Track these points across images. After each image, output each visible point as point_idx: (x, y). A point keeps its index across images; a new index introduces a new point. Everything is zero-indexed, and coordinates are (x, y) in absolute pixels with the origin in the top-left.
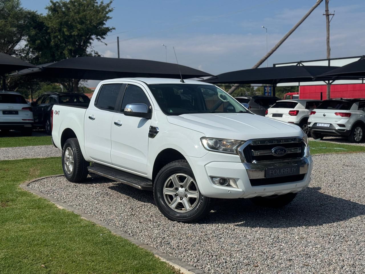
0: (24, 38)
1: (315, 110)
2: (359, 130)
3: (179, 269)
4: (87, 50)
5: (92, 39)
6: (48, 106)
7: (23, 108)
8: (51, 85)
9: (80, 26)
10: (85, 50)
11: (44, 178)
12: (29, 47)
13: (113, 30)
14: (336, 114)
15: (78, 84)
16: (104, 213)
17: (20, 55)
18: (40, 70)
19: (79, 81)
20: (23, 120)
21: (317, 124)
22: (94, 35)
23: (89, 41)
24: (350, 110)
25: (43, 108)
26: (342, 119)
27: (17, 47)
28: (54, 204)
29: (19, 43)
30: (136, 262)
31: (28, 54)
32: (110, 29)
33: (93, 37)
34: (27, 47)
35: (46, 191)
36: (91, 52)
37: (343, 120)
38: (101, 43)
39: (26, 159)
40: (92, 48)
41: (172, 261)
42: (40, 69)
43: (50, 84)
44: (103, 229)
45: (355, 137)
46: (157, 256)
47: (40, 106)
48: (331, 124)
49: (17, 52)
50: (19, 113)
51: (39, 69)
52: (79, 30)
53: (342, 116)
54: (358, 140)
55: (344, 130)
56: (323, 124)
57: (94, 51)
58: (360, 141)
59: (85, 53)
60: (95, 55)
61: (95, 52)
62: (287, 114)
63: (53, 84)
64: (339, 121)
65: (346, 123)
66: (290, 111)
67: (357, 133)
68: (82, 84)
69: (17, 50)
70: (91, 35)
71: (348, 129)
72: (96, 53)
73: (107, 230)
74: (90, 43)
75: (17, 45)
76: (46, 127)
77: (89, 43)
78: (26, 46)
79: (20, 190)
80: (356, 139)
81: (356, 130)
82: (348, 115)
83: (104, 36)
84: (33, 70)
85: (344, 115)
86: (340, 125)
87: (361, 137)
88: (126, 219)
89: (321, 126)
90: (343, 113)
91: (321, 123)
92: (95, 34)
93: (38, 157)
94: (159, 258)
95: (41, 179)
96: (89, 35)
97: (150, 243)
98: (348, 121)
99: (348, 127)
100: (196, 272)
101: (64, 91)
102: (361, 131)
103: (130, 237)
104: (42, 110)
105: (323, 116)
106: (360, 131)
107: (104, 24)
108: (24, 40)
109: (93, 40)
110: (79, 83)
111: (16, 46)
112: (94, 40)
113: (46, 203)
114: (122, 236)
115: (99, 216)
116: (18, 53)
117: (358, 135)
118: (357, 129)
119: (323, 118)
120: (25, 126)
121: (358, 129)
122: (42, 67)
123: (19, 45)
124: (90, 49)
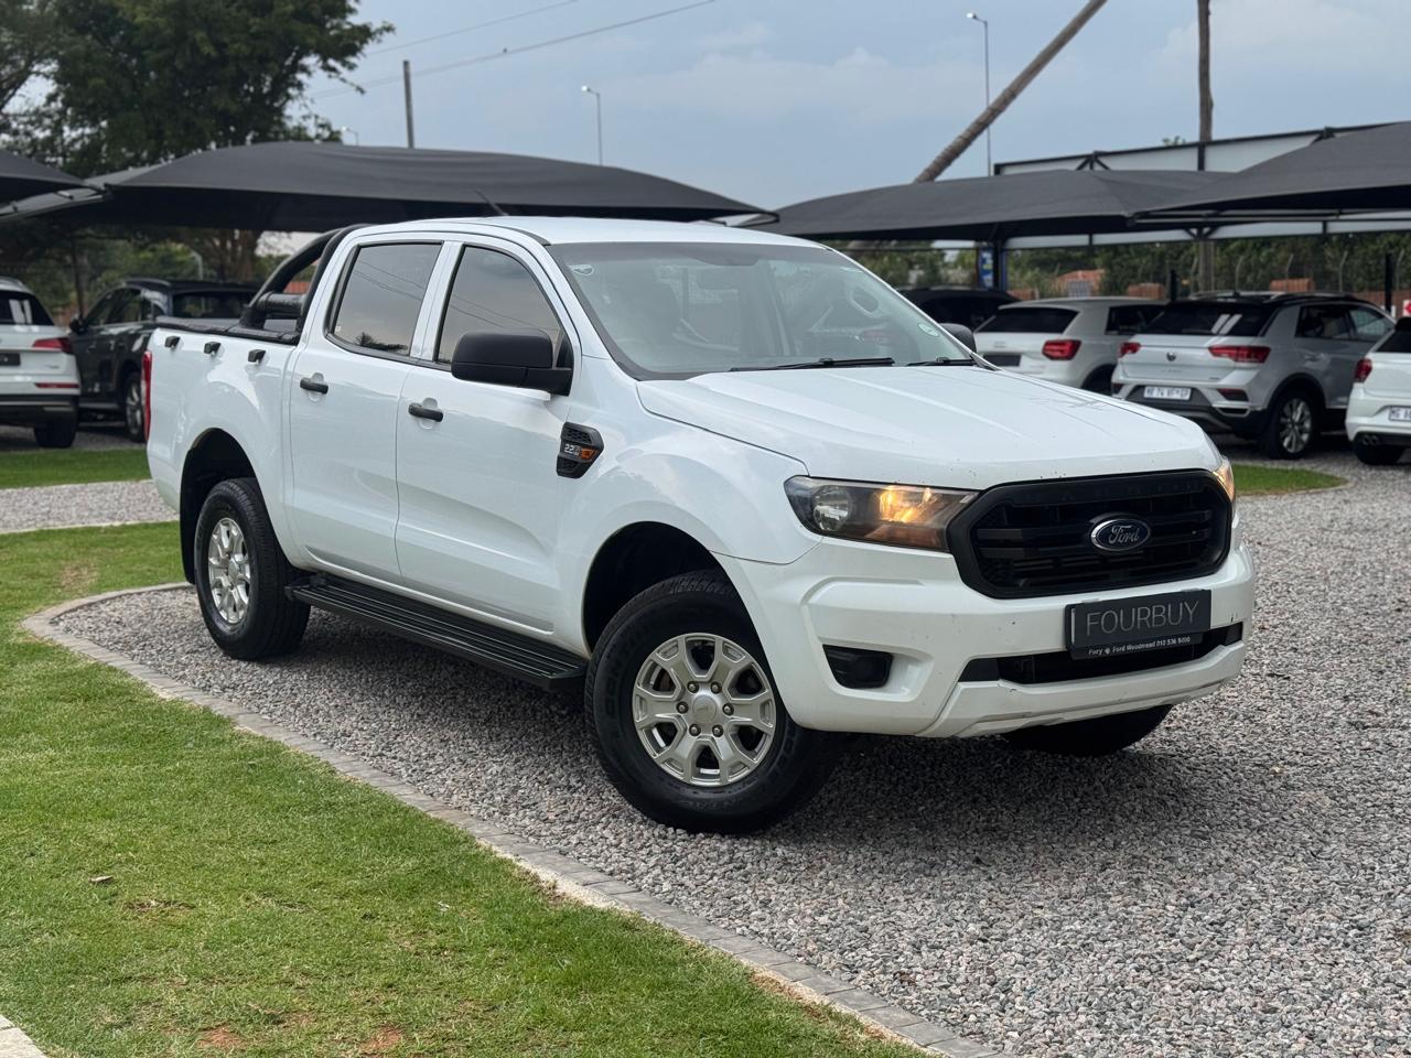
0: (42, 70)
1: (1137, 339)
2: (1299, 409)
3: (552, 881)
4: (288, 112)
5: (304, 69)
6: (132, 332)
7: (39, 343)
8: (153, 250)
9: (258, 20)
10: (279, 112)
11: (113, 598)
12: (63, 101)
13: (387, 36)
14: (1215, 351)
15: (254, 246)
16: (317, 712)
17: (28, 134)
18: (100, 197)
19: (258, 235)
20: (39, 385)
21: (1143, 393)
22: (313, 55)
23: (294, 78)
24: (1265, 339)
25: (112, 342)
26: (1235, 368)
27: (15, 105)
28: (143, 684)
29: (23, 87)
30: (410, 863)
31: (57, 130)
32: (373, 29)
33: (311, 61)
34: (53, 105)
35: (115, 640)
36: (301, 120)
37: (1238, 376)
38: (341, 83)
39: (49, 532)
40: (306, 106)
41: (535, 855)
42: (99, 192)
43: (147, 245)
44: (309, 762)
45: (1284, 439)
46: (483, 842)
47: (103, 333)
48: (1194, 390)
49: (14, 125)
50: (24, 359)
51: (93, 192)
52: (256, 36)
53: (1236, 360)
54: (1296, 447)
55: (1243, 411)
56: (1165, 391)
57: (317, 117)
58: (1300, 452)
59: (281, 124)
60: (320, 131)
61: (320, 121)
62: (1036, 353)
63: (161, 247)
64: (1226, 375)
65: (1249, 384)
66: (1048, 344)
67: (1293, 422)
68: (270, 247)
69: (15, 116)
70: (299, 56)
71: (1259, 409)
72: (322, 126)
73: (320, 766)
74: (300, 86)
75: (13, 94)
76: (129, 413)
77: (292, 85)
78: (51, 98)
79: (21, 640)
80: (1285, 444)
81: (1287, 409)
82: (1258, 354)
83: (352, 60)
84: (71, 197)
85: (1242, 355)
86: (1229, 394)
87: (1305, 437)
88: (394, 729)
89: (1160, 396)
90: (1238, 348)
91: (1159, 386)
92: (316, 52)
93: (95, 524)
94: (490, 848)
95: (102, 602)
96: (294, 54)
97: (468, 803)
98: (1257, 378)
99: (1259, 401)
100: (606, 889)
101: (205, 275)
102: (1307, 413)
103: (400, 787)
104: (112, 348)
105: (1167, 361)
106: (1302, 416)
107: (352, 11)
108: (41, 76)
109: (309, 74)
110: (260, 241)
111: (12, 100)
112: (314, 75)
113: (116, 680)
114: (373, 783)
115: (301, 724)
116: (21, 127)
117: (1296, 428)
118: (1291, 406)
119: (1167, 369)
120: (47, 409)
121: (1294, 405)
122: (106, 185)
123: (24, 96)
124: (300, 108)
